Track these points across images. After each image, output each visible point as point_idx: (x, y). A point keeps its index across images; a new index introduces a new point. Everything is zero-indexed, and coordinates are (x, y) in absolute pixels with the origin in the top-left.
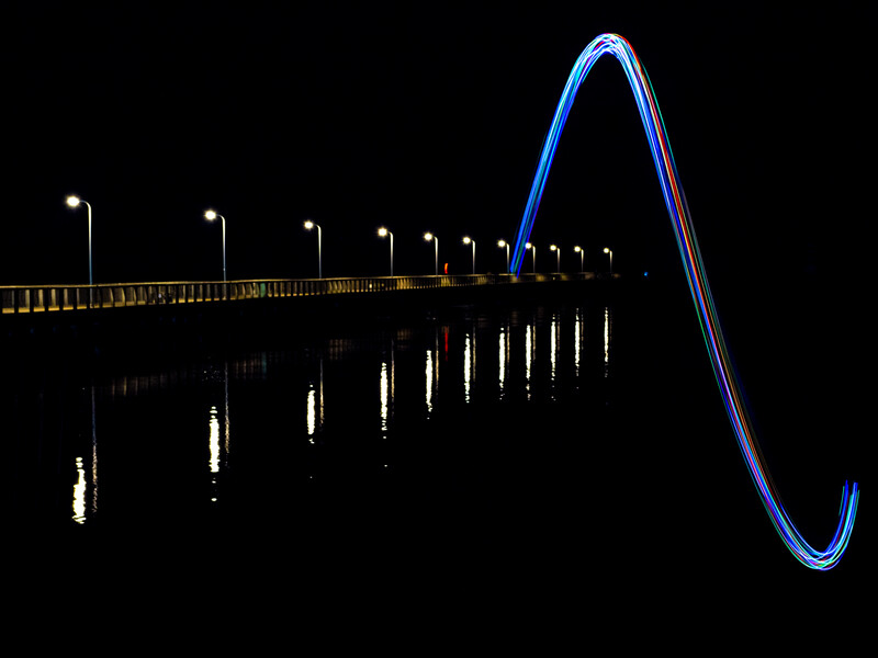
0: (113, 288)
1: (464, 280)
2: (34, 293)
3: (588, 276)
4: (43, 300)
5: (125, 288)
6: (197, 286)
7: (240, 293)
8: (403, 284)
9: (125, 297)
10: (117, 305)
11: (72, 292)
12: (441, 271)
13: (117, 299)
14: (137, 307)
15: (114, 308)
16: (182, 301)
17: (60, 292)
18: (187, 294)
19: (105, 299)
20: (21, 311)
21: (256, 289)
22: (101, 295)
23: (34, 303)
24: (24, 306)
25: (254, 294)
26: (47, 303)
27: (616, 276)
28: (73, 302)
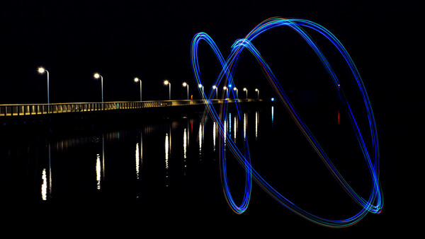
0: (58, 105)
1: (199, 102)
2: (25, 107)
3: (249, 100)
4: (29, 110)
5: (62, 105)
6: (91, 104)
7: (109, 107)
8: (175, 104)
9: (63, 109)
10: (59, 112)
11: (41, 107)
12: (190, 98)
13: (59, 109)
14: (67, 113)
15: (58, 113)
16: (85, 110)
17: (36, 107)
18: (88, 107)
19: (54, 109)
20: (20, 114)
21: (115, 106)
22: (53, 108)
23: (25, 111)
24: (22, 112)
25: (114, 108)
26: (31, 111)
27: (261, 100)
28: (41, 111)
